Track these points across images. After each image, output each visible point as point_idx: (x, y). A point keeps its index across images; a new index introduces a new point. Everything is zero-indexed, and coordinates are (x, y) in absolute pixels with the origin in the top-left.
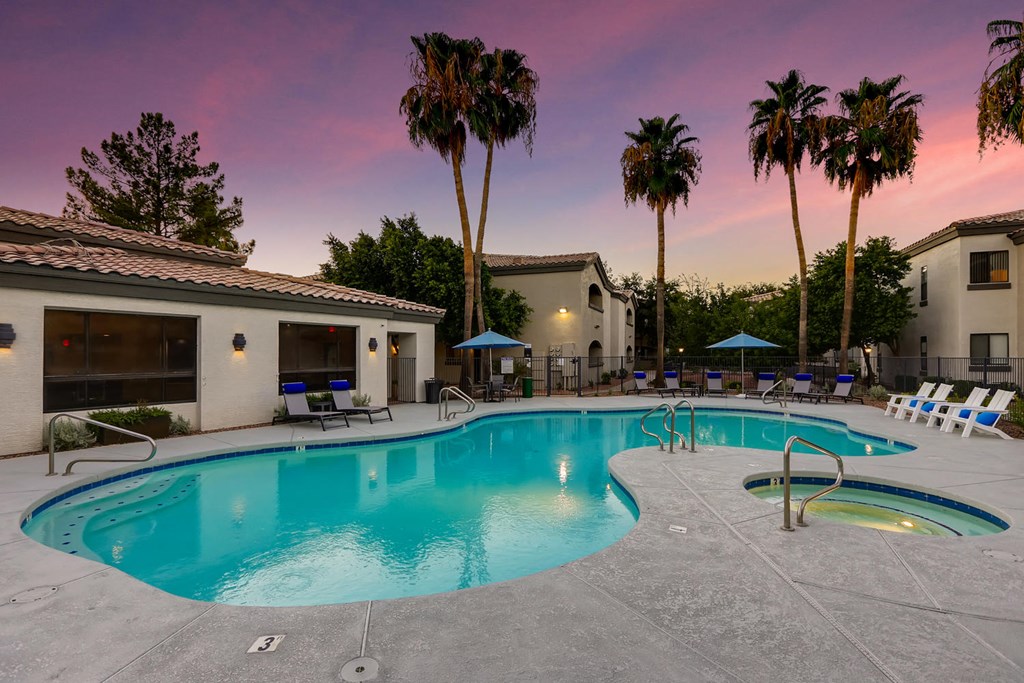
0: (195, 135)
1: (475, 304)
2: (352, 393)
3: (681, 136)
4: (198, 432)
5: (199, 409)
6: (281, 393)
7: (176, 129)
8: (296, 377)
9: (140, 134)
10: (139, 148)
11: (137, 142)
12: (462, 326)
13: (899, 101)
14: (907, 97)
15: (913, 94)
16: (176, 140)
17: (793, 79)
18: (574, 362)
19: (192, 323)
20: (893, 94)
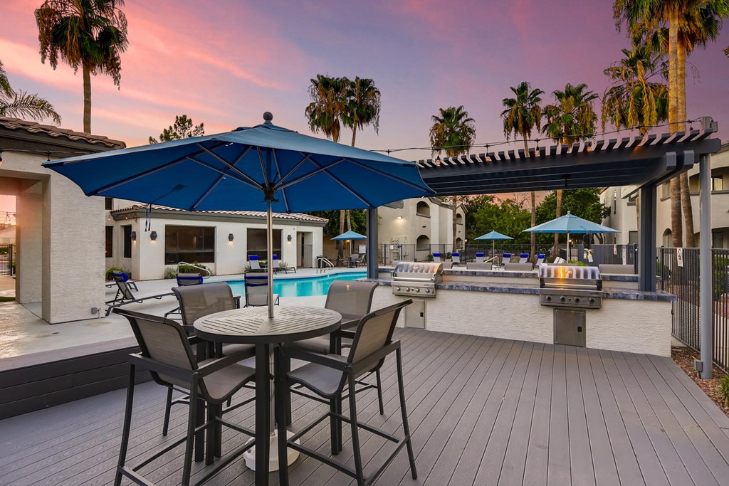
0: (202, 125)
1: (346, 216)
2: (279, 261)
3: (463, 119)
4: (215, 275)
5: (215, 266)
6: (248, 260)
7: (193, 123)
8: (254, 253)
9: (175, 127)
10: (175, 134)
11: (174, 131)
12: (339, 227)
13: (586, 97)
14: (590, 95)
15: (593, 93)
16: (193, 128)
17: (524, 87)
18: (399, 247)
19: (212, 230)
20: (582, 94)
